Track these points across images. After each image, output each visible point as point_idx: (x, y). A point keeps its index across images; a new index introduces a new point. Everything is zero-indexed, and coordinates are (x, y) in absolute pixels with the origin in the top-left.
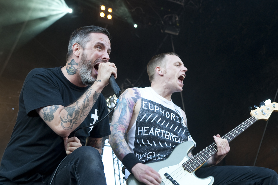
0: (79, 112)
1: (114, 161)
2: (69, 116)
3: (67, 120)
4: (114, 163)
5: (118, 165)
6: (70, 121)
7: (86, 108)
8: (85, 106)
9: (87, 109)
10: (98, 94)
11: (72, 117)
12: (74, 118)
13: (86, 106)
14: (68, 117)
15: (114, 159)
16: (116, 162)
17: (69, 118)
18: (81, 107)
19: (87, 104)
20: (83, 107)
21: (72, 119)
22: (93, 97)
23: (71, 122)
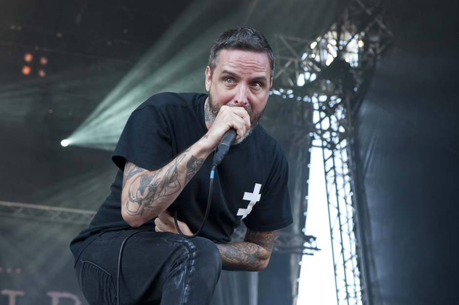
0: (156, 188)
1: (328, 178)
2: (139, 192)
3: (135, 198)
4: (326, 182)
5: (334, 185)
6: (140, 202)
7: (170, 182)
8: (169, 179)
9: (173, 184)
10: (199, 160)
11: (142, 195)
12: (146, 198)
13: (171, 180)
14: (137, 193)
15: (326, 173)
16: (331, 180)
17: (138, 195)
18: (161, 180)
19: (173, 177)
20: (165, 181)
21: (143, 197)
22: (186, 165)
23: (141, 204)
